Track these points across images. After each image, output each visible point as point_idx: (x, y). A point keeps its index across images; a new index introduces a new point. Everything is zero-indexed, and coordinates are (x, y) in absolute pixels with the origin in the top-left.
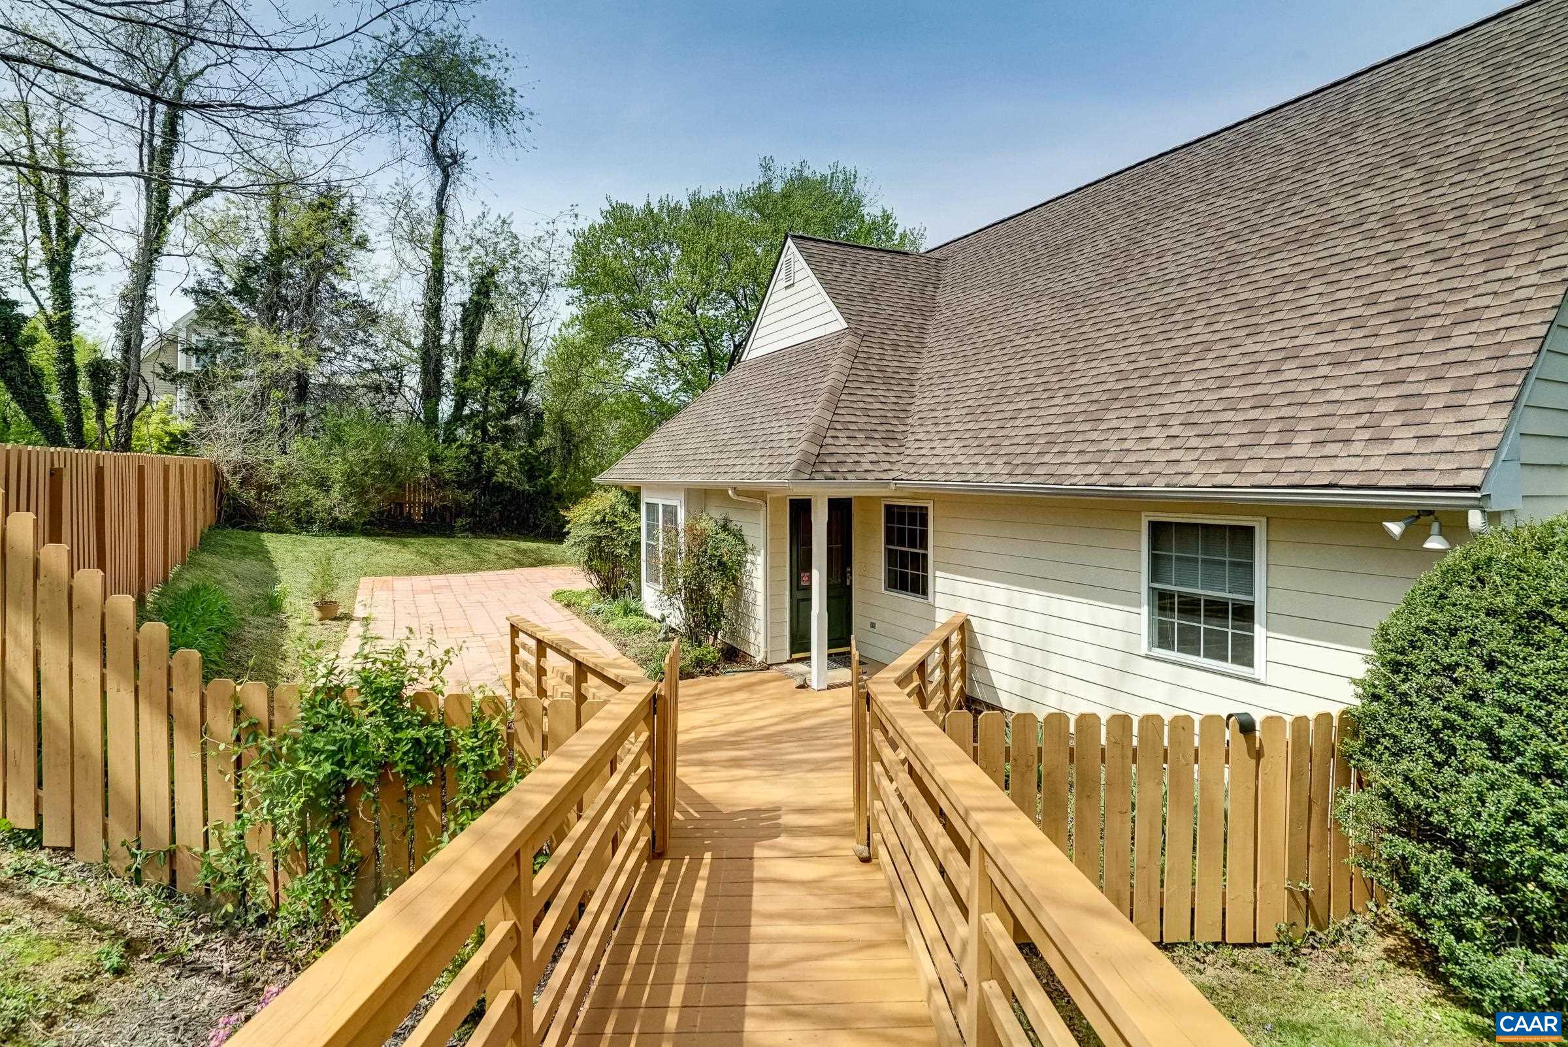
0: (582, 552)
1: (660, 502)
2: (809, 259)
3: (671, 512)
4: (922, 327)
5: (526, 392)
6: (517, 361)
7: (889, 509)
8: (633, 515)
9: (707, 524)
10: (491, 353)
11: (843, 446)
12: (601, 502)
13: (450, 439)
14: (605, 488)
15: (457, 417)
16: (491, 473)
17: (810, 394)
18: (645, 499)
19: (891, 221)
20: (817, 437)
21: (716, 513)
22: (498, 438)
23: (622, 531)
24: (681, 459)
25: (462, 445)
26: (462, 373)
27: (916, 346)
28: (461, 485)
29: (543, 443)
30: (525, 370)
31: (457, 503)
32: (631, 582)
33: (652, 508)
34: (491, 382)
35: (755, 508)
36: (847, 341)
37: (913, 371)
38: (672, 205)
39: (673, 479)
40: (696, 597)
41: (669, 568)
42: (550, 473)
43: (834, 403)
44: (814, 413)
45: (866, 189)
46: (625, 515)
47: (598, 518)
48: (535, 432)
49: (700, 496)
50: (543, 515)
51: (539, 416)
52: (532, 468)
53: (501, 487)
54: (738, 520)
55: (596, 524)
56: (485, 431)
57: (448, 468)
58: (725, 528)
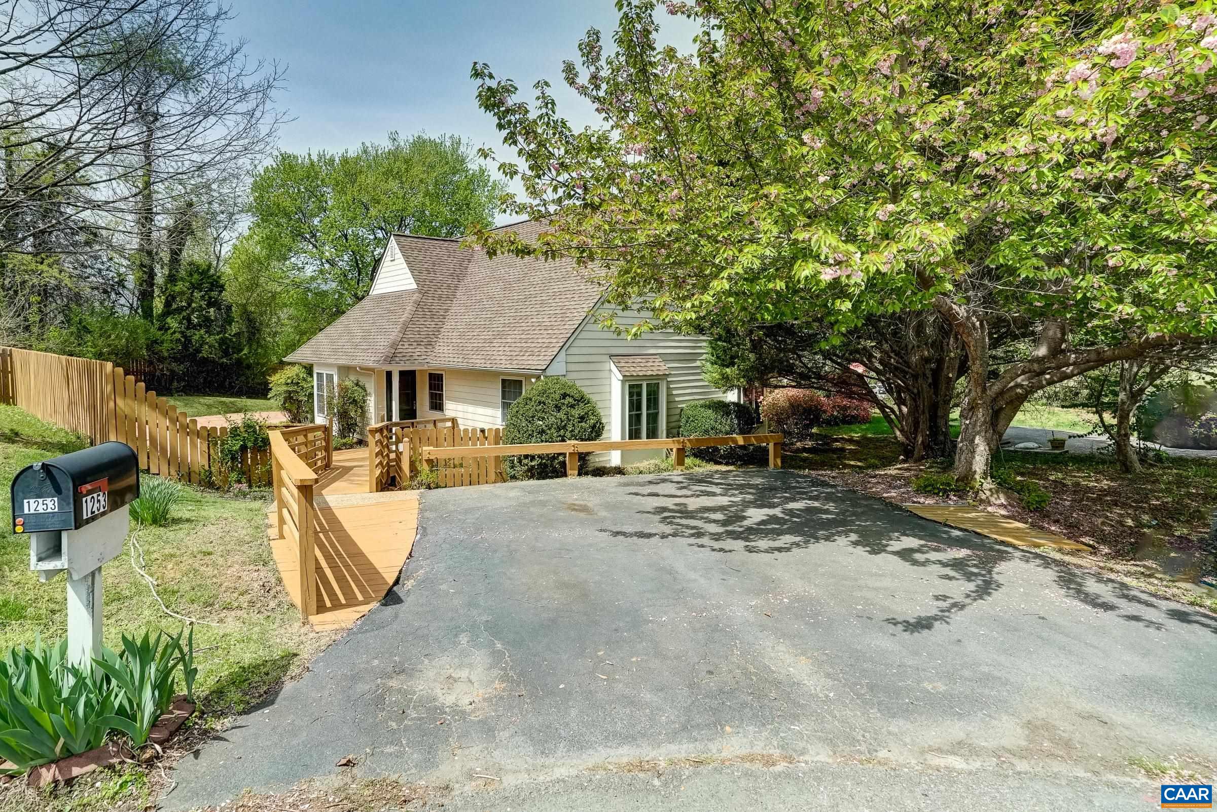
0: (279, 401)
1: (325, 372)
2: (402, 248)
3: (330, 377)
4: (456, 286)
5: (221, 292)
6: (212, 271)
7: (430, 374)
8: (309, 379)
9: (348, 383)
10: (191, 264)
11: (405, 348)
12: (290, 372)
13: (164, 328)
14: (292, 364)
15: (168, 311)
16: (198, 351)
17: (396, 323)
18: (316, 370)
19: (486, 174)
20: (394, 345)
21: (353, 378)
22: (200, 326)
23: (303, 388)
24: (335, 351)
25: (174, 332)
26: (172, 279)
27: (451, 298)
28: (176, 359)
29: (234, 329)
30: (219, 277)
31: (172, 371)
32: (309, 416)
33: (320, 375)
34: (195, 287)
35: (370, 375)
36: (416, 297)
37: (447, 310)
38: (328, 157)
39: (330, 361)
40: (343, 415)
41: (330, 404)
42: (242, 350)
43: (405, 329)
44: (394, 334)
45: (468, 152)
46: (304, 379)
47: (289, 381)
48: (229, 321)
49: (345, 370)
50: (237, 380)
51: (229, 308)
52: (226, 346)
53: (205, 360)
54: (363, 381)
55: (287, 384)
56: (189, 320)
57: (165, 349)
58: (357, 385)
